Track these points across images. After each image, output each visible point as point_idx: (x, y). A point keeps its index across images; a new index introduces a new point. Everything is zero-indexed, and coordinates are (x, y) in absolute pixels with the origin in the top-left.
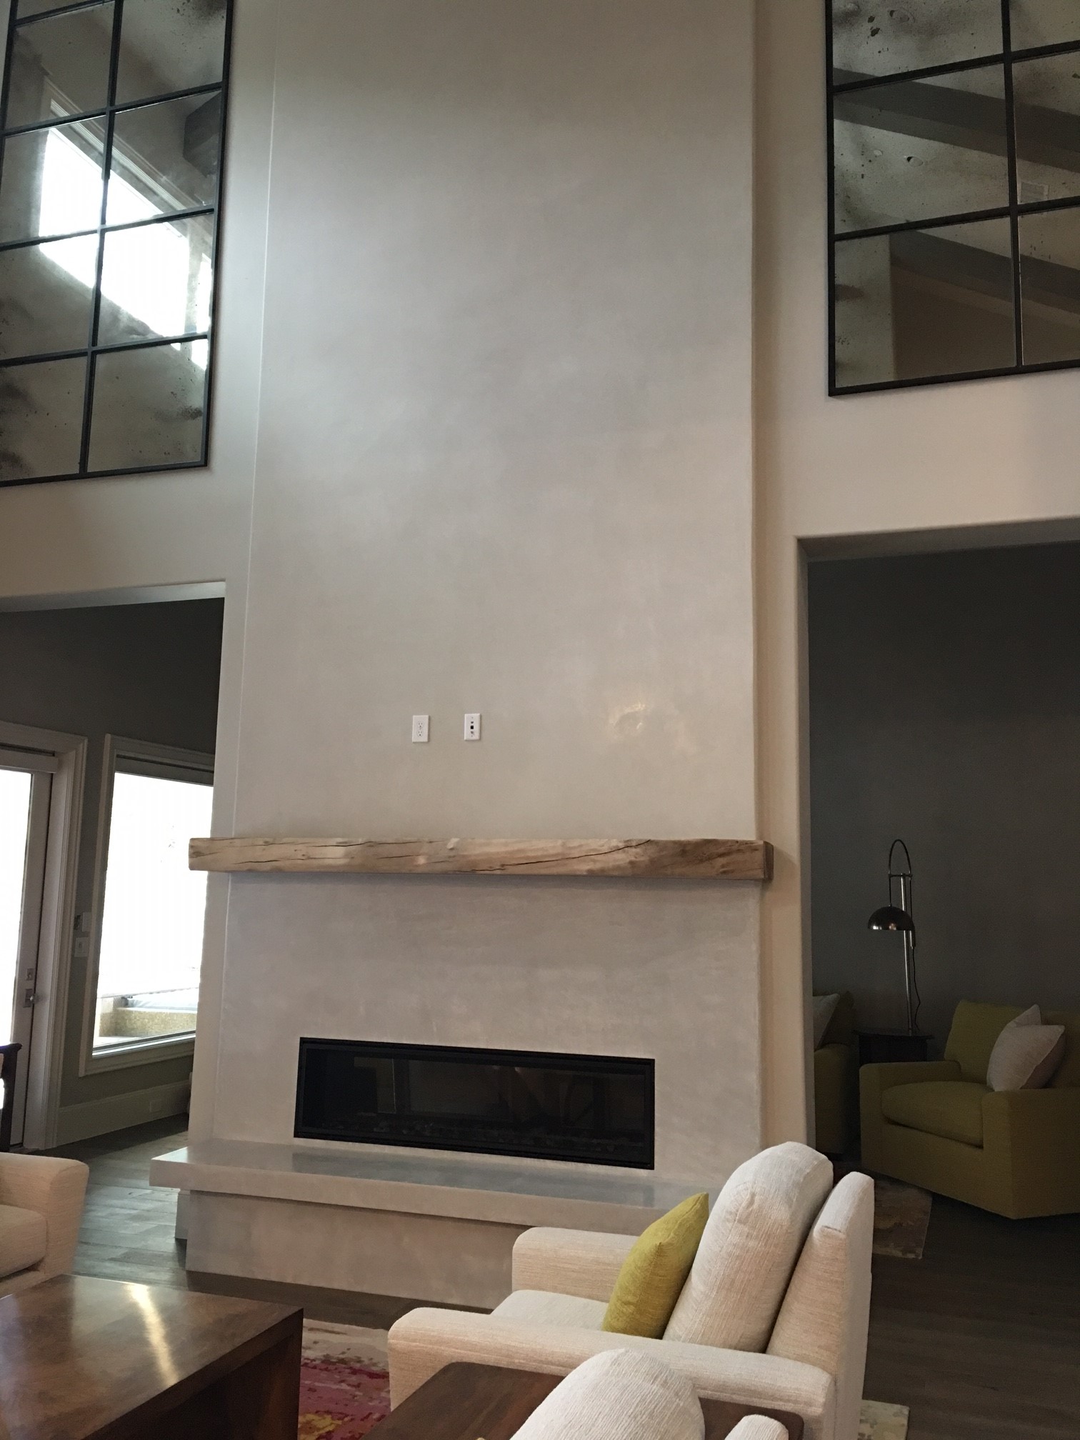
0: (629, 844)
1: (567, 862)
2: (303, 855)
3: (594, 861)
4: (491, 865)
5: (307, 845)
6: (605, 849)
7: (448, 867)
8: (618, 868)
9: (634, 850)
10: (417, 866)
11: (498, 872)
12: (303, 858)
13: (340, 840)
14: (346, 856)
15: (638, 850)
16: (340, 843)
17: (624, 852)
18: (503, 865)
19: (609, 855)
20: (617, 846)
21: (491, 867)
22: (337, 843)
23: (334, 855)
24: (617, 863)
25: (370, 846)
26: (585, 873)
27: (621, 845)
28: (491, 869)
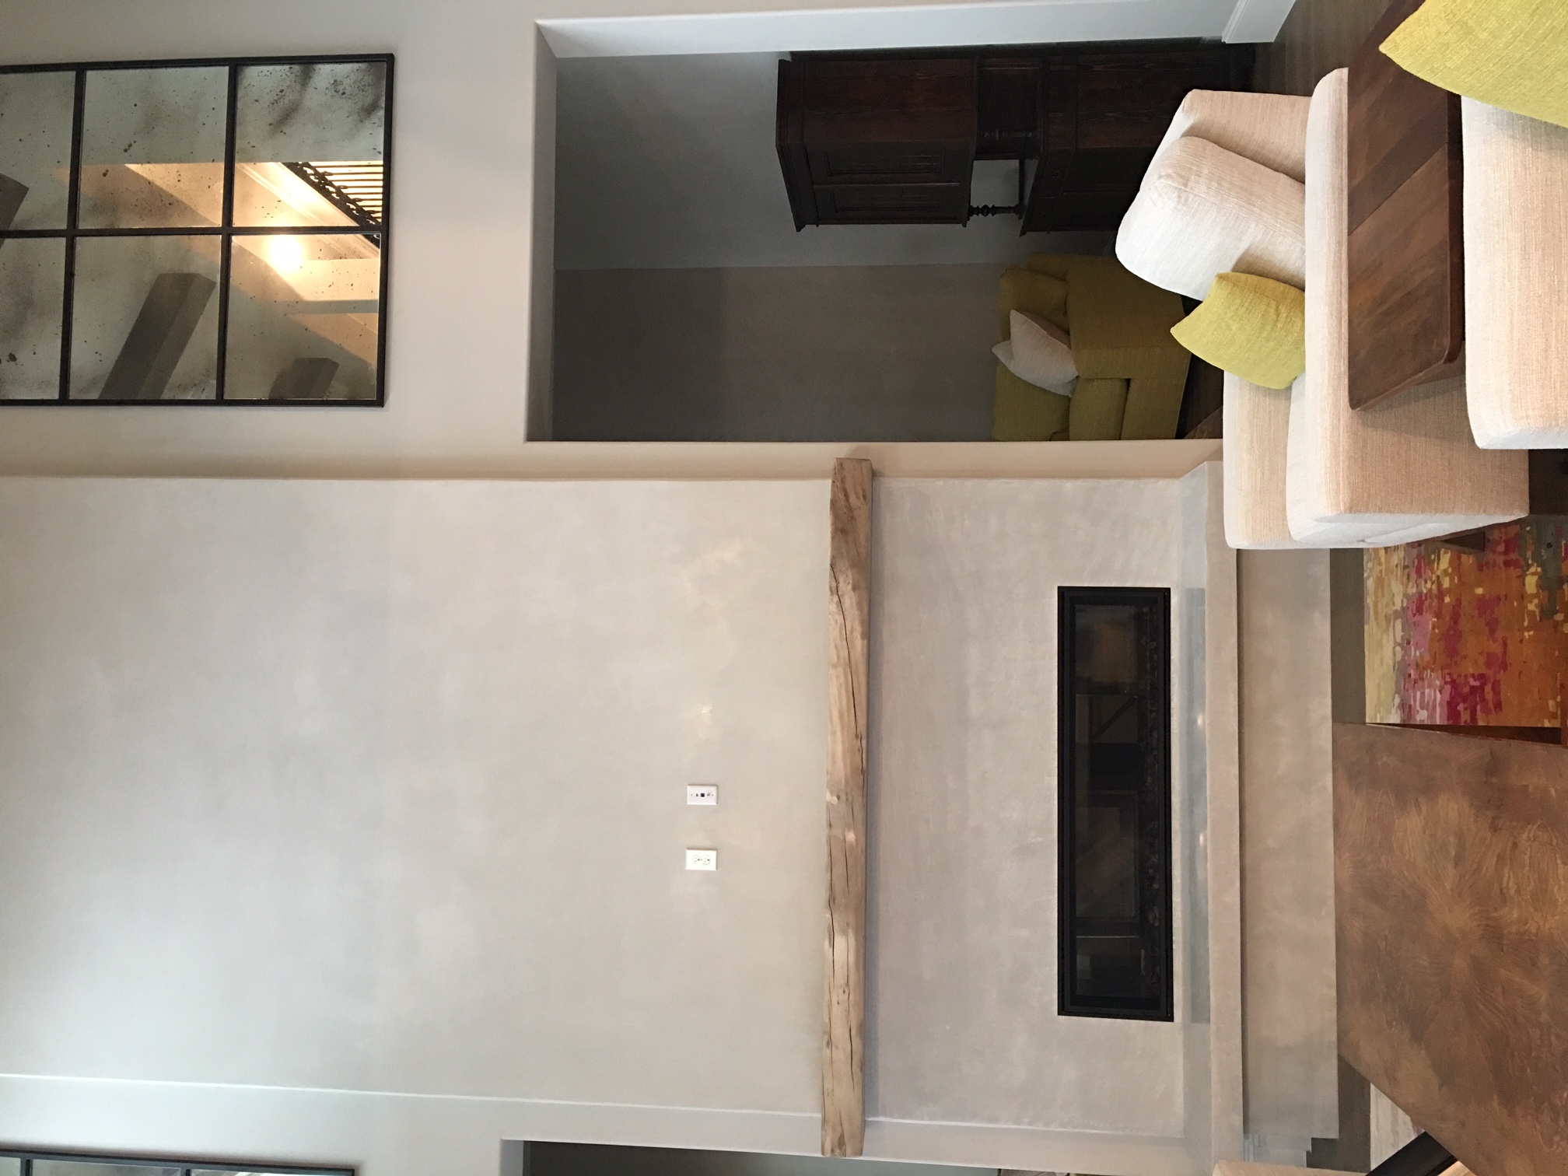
0: (834, 589)
1: (853, 662)
2: (844, 992)
3: (852, 632)
4: (857, 749)
5: (832, 988)
6: (840, 618)
7: (858, 803)
8: (859, 604)
9: (841, 585)
10: (856, 840)
11: (864, 742)
12: (847, 992)
13: (827, 942)
14: (844, 933)
15: (841, 579)
16: (830, 943)
17: (843, 595)
18: (857, 736)
19: (846, 613)
20: (837, 603)
21: (859, 750)
22: (830, 946)
23: (844, 948)
24: (855, 605)
25: (834, 902)
26: (865, 642)
27: (836, 599)
28: (861, 750)
